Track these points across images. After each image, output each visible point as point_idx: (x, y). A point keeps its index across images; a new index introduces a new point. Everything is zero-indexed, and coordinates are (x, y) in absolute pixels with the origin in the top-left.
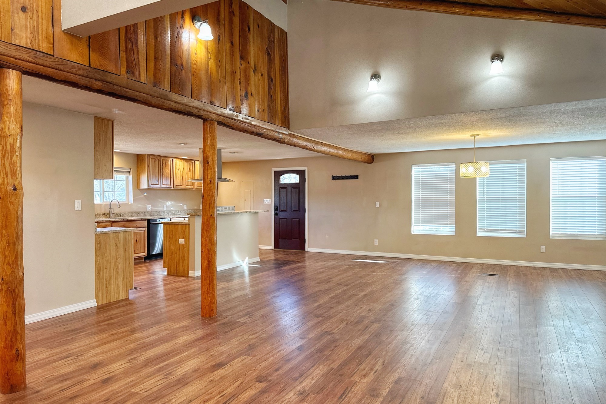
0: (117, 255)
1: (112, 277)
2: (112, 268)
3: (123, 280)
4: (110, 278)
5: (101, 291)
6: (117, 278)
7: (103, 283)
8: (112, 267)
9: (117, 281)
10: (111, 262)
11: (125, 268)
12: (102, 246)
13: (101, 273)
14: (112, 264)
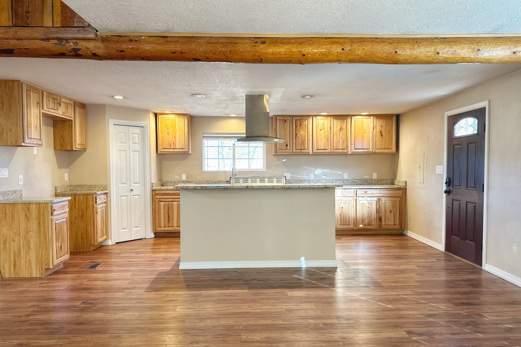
0: (28, 228)
1: (22, 251)
2: (21, 242)
3: (37, 257)
4: (19, 252)
5: (7, 263)
6: (29, 253)
7: (10, 255)
8: (21, 240)
9: (28, 256)
10: (20, 234)
11: (40, 244)
12: (8, 216)
13: (7, 244)
14: (21, 237)
